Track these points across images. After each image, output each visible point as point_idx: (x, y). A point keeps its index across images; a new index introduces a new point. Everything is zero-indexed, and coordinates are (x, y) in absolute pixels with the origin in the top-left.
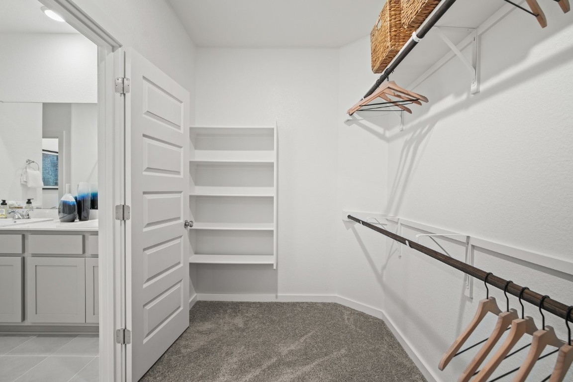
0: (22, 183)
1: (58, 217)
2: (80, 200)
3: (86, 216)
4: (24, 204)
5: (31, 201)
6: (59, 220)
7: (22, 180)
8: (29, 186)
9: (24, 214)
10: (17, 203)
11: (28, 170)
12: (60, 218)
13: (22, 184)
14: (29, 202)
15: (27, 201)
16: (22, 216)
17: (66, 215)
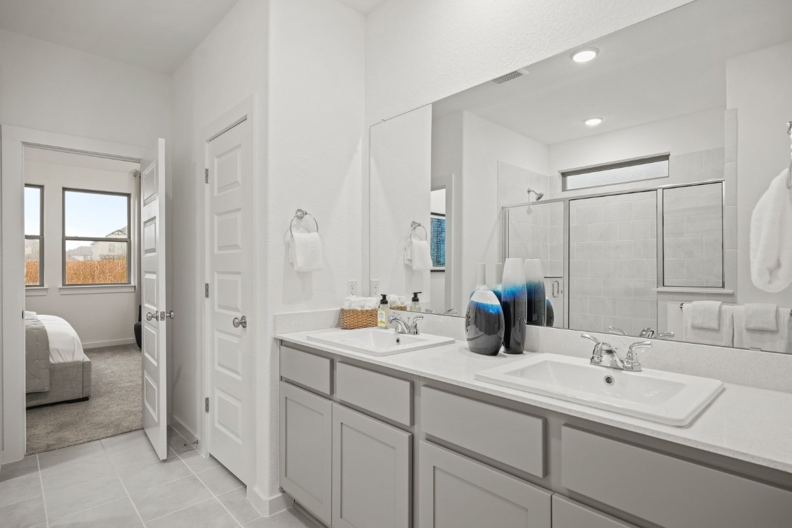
0: (406, 262)
1: (465, 335)
2: (508, 300)
3: (519, 340)
4: (408, 302)
5: (419, 296)
6: (466, 344)
7: (406, 259)
8: (414, 268)
9: (410, 324)
10: (399, 299)
11: (414, 241)
12: (469, 340)
13: (406, 265)
14: (415, 299)
15: (413, 296)
16: (407, 327)
17: (482, 333)
